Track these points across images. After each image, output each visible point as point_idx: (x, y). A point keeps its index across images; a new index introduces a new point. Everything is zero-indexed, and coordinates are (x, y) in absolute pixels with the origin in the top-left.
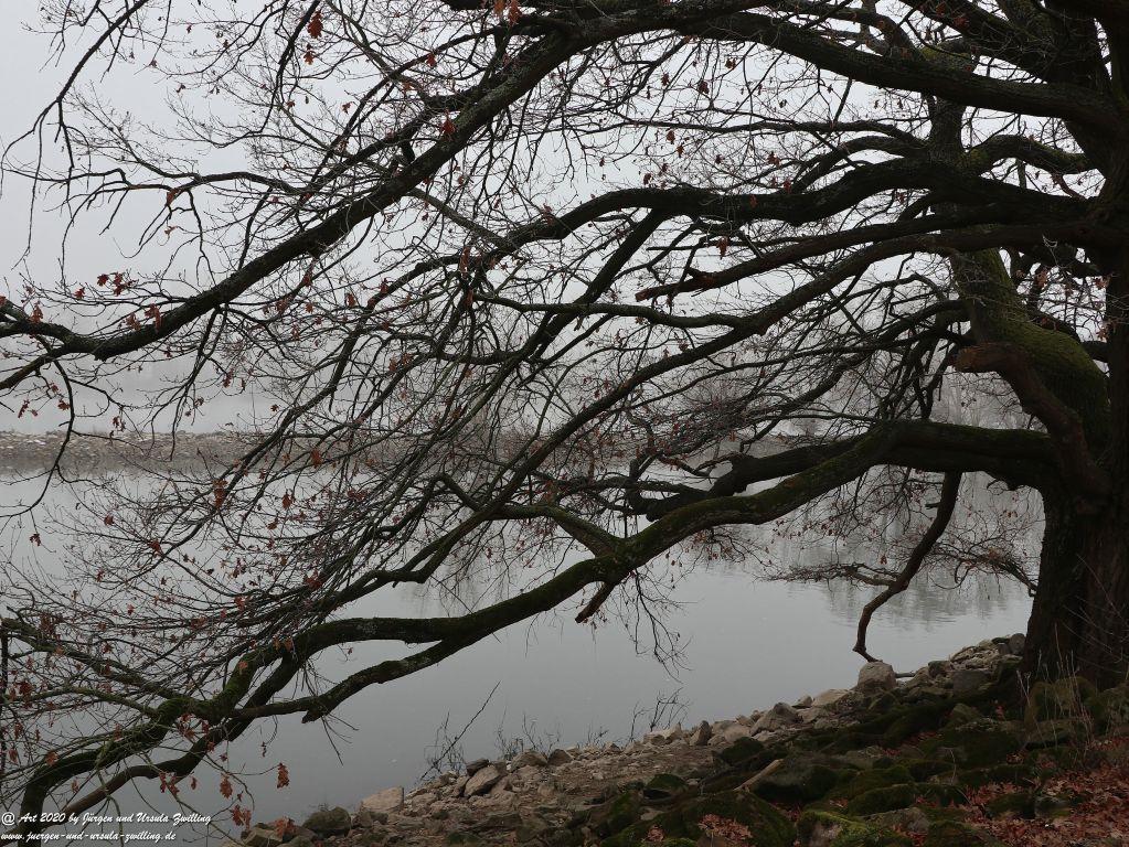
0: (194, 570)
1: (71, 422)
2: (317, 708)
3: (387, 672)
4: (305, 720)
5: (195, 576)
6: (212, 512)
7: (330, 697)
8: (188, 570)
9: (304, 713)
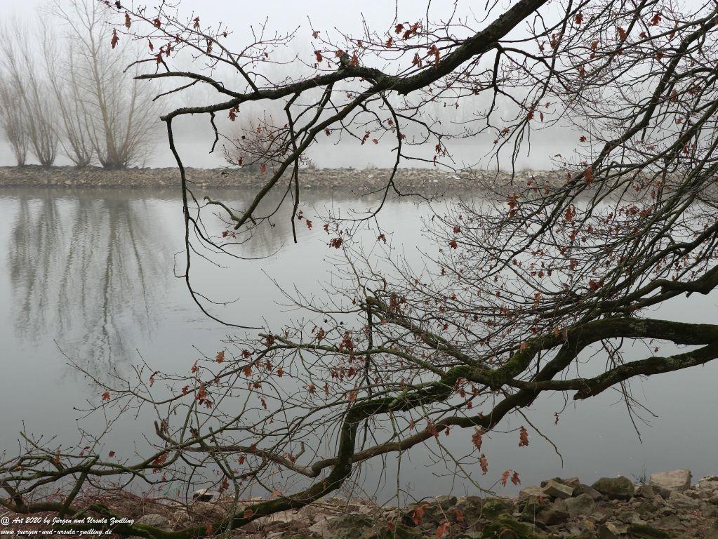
0: (520, 271)
1: (399, 148)
2: (587, 388)
3: (653, 366)
4: (576, 397)
5: (521, 276)
6: (544, 227)
7: (599, 381)
8: (515, 271)
9: (576, 392)
